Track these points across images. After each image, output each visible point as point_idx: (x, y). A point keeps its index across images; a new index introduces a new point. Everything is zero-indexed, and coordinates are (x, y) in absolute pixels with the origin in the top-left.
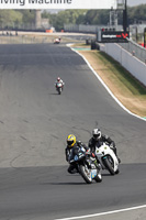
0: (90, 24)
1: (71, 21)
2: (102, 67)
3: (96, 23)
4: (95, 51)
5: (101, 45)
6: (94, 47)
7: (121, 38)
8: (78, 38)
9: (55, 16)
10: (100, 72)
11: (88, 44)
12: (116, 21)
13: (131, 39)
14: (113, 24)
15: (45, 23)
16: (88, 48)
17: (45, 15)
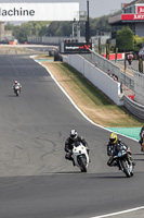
0: (53, 35)
1: (34, 33)
2: (65, 78)
3: (59, 35)
4: (58, 62)
5: (64, 56)
6: (57, 58)
7: (84, 49)
8: (41, 50)
9: (18, 27)
10: (63, 83)
11: (50, 55)
12: (79, 32)
13: (93, 50)
14: (76, 35)
15: (9, 35)
16: (52, 60)
17: (8, 27)
